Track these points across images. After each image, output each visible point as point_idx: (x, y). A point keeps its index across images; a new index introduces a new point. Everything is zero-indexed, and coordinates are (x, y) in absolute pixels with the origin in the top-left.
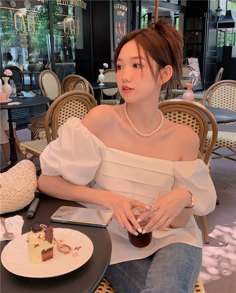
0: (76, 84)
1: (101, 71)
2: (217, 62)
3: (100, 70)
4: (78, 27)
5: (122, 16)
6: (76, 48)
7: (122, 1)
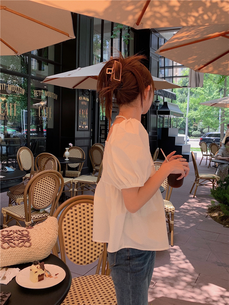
0: (47, 161)
1: (67, 149)
2: (158, 139)
4: (50, 113)
5: (85, 105)
6: (48, 128)
7: (85, 95)
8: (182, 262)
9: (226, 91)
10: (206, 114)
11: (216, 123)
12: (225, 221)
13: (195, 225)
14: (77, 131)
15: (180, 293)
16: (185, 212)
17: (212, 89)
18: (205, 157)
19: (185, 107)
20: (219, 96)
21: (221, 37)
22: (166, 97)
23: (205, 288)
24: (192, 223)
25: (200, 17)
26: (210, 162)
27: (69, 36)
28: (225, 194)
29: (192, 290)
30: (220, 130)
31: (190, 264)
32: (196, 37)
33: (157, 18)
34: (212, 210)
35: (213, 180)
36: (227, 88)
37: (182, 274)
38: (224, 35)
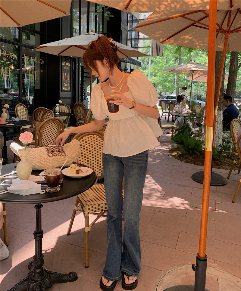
3: (56, 104)
4: (38, 76)
5: (67, 70)
6: (35, 89)
7: (67, 61)
8: (154, 184)
9: (180, 60)
10: (164, 79)
11: (172, 87)
12: (183, 158)
13: (160, 161)
14: (62, 91)
15: (154, 203)
16: (151, 153)
17: (169, 58)
18: (164, 114)
19: (146, 74)
20: (175, 65)
21: (180, 17)
22: (132, 64)
23: (170, 199)
24: (158, 160)
25: (169, 5)
26: (169, 117)
27: (65, 13)
28: (182, 137)
29: (162, 201)
30: (175, 93)
31: (159, 186)
32: (162, 17)
33: (140, 5)
34: (172, 151)
35: (172, 129)
36: (182, 58)
37: (153, 192)
38: (183, 16)
